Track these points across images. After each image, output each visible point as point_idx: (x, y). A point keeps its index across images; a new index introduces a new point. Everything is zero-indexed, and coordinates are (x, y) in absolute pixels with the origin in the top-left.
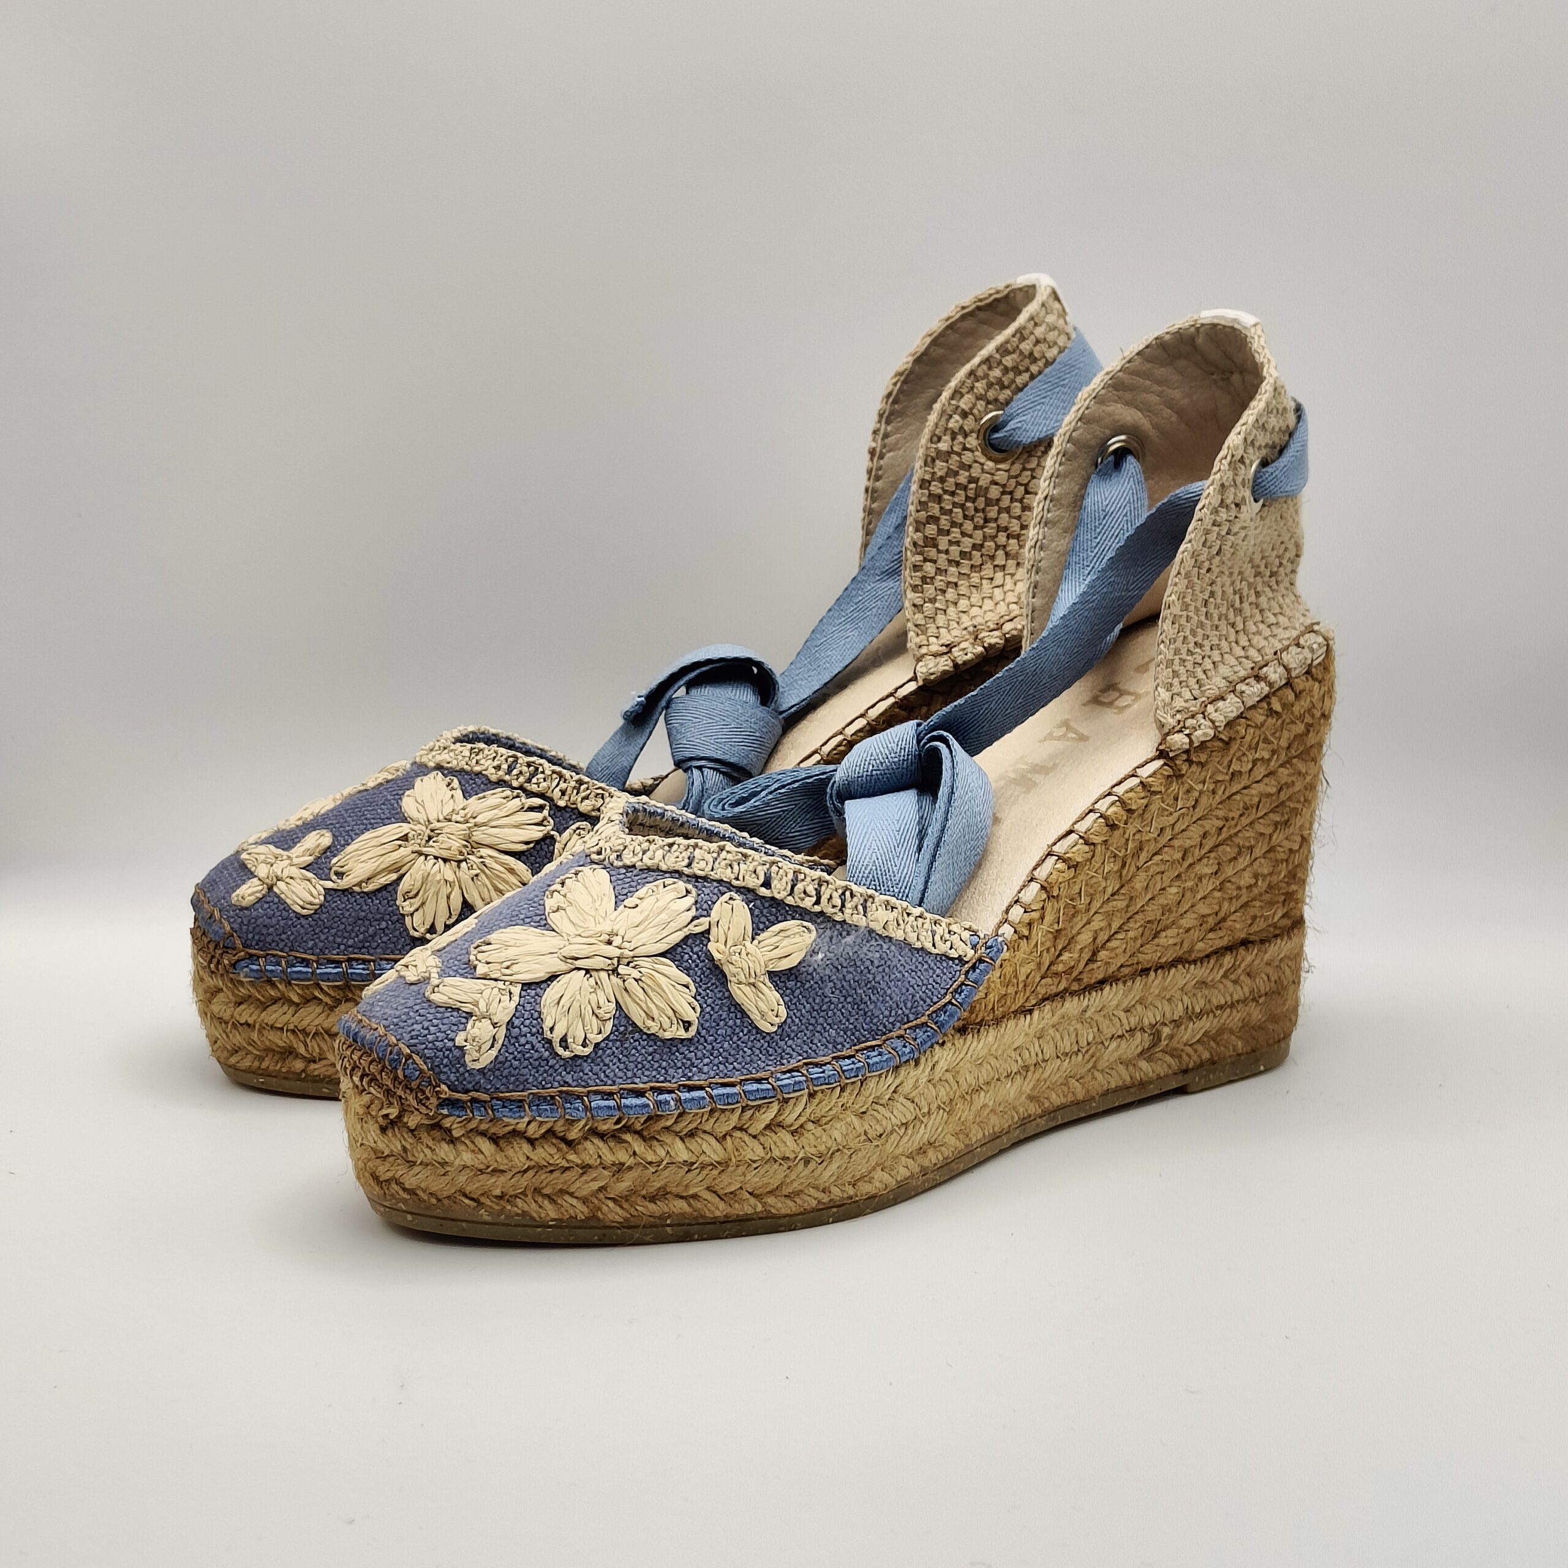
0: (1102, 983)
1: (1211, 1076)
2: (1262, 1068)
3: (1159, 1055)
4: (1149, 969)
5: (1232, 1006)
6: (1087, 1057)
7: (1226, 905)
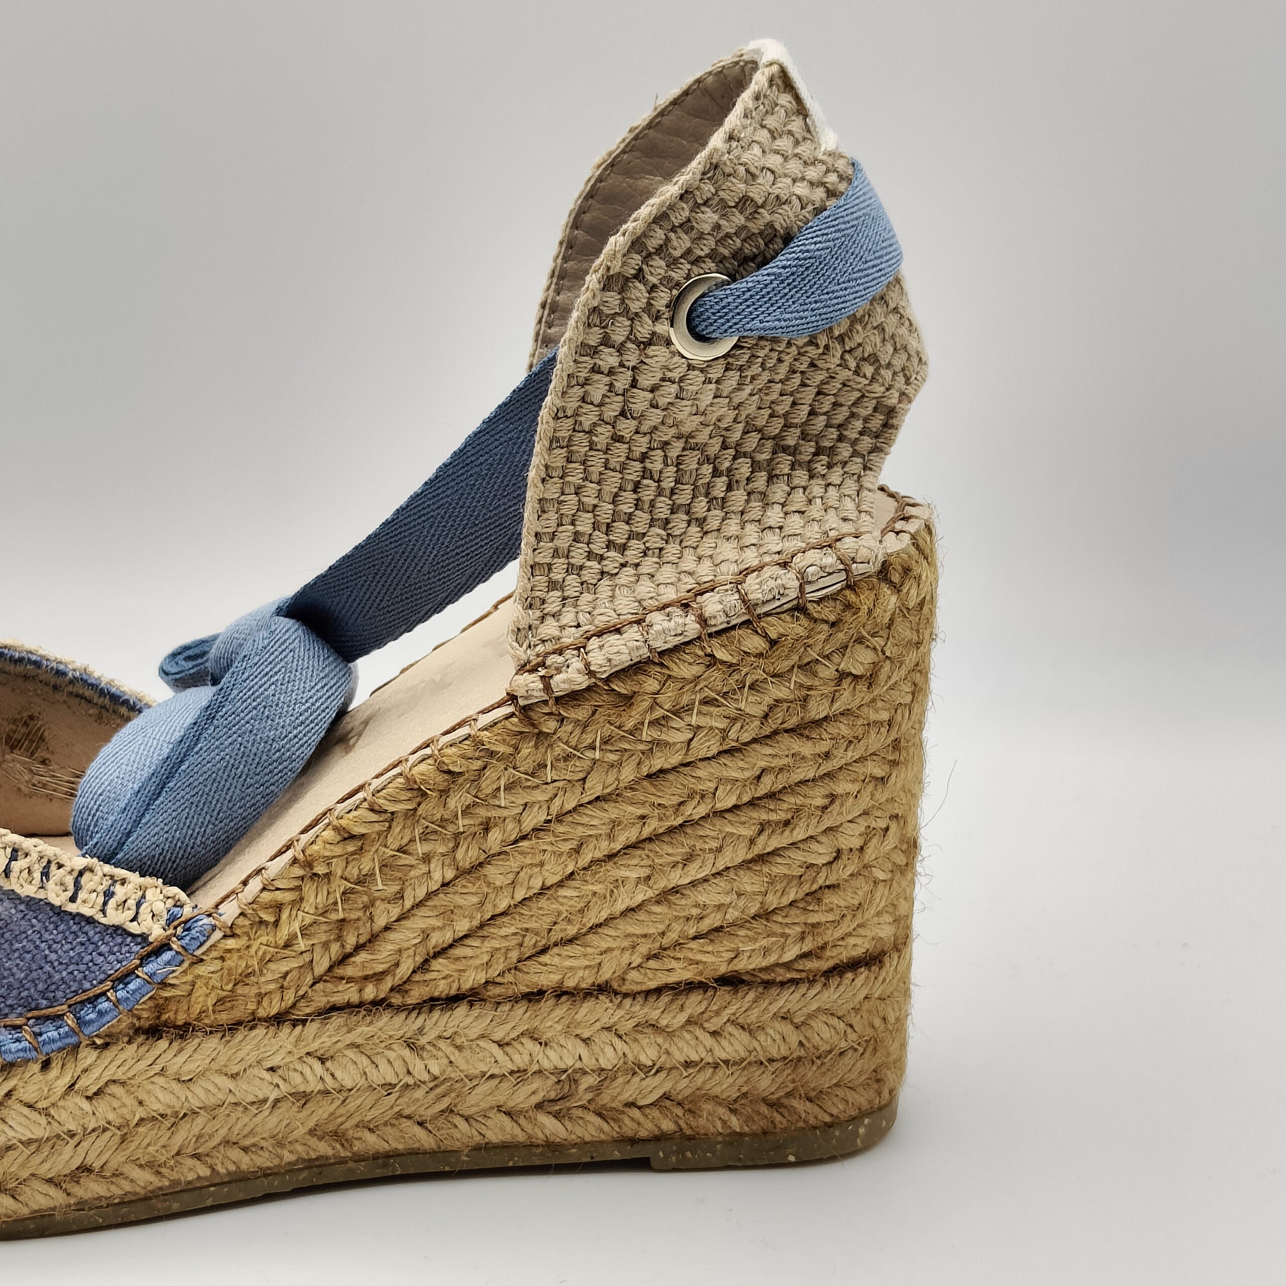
0: (451, 1001)
1: (689, 1154)
2: (792, 1158)
3: (579, 1112)
4: (541, 993)
5: (716, 1066)
6: (432, 1095)
7: (677, 927)
